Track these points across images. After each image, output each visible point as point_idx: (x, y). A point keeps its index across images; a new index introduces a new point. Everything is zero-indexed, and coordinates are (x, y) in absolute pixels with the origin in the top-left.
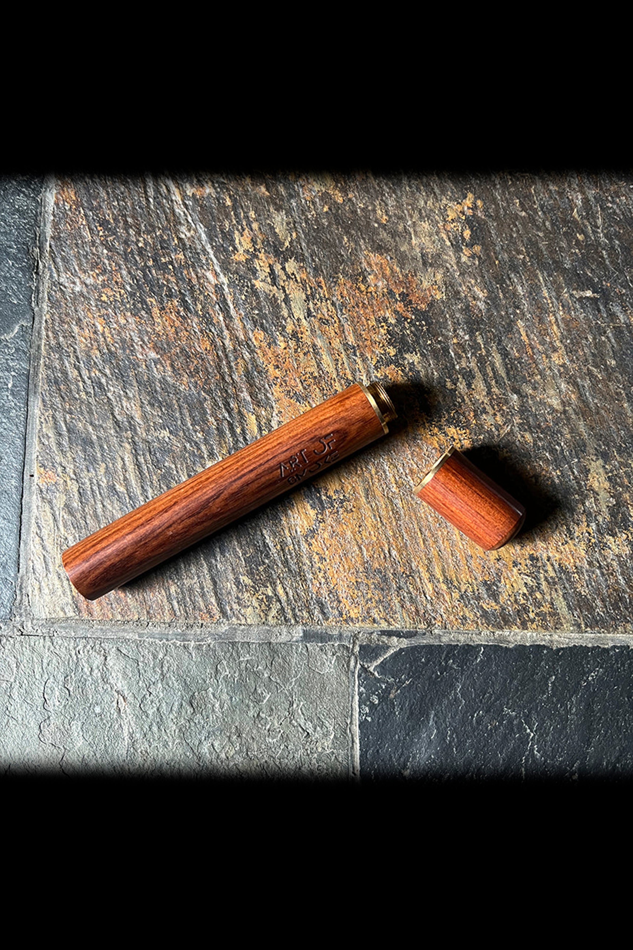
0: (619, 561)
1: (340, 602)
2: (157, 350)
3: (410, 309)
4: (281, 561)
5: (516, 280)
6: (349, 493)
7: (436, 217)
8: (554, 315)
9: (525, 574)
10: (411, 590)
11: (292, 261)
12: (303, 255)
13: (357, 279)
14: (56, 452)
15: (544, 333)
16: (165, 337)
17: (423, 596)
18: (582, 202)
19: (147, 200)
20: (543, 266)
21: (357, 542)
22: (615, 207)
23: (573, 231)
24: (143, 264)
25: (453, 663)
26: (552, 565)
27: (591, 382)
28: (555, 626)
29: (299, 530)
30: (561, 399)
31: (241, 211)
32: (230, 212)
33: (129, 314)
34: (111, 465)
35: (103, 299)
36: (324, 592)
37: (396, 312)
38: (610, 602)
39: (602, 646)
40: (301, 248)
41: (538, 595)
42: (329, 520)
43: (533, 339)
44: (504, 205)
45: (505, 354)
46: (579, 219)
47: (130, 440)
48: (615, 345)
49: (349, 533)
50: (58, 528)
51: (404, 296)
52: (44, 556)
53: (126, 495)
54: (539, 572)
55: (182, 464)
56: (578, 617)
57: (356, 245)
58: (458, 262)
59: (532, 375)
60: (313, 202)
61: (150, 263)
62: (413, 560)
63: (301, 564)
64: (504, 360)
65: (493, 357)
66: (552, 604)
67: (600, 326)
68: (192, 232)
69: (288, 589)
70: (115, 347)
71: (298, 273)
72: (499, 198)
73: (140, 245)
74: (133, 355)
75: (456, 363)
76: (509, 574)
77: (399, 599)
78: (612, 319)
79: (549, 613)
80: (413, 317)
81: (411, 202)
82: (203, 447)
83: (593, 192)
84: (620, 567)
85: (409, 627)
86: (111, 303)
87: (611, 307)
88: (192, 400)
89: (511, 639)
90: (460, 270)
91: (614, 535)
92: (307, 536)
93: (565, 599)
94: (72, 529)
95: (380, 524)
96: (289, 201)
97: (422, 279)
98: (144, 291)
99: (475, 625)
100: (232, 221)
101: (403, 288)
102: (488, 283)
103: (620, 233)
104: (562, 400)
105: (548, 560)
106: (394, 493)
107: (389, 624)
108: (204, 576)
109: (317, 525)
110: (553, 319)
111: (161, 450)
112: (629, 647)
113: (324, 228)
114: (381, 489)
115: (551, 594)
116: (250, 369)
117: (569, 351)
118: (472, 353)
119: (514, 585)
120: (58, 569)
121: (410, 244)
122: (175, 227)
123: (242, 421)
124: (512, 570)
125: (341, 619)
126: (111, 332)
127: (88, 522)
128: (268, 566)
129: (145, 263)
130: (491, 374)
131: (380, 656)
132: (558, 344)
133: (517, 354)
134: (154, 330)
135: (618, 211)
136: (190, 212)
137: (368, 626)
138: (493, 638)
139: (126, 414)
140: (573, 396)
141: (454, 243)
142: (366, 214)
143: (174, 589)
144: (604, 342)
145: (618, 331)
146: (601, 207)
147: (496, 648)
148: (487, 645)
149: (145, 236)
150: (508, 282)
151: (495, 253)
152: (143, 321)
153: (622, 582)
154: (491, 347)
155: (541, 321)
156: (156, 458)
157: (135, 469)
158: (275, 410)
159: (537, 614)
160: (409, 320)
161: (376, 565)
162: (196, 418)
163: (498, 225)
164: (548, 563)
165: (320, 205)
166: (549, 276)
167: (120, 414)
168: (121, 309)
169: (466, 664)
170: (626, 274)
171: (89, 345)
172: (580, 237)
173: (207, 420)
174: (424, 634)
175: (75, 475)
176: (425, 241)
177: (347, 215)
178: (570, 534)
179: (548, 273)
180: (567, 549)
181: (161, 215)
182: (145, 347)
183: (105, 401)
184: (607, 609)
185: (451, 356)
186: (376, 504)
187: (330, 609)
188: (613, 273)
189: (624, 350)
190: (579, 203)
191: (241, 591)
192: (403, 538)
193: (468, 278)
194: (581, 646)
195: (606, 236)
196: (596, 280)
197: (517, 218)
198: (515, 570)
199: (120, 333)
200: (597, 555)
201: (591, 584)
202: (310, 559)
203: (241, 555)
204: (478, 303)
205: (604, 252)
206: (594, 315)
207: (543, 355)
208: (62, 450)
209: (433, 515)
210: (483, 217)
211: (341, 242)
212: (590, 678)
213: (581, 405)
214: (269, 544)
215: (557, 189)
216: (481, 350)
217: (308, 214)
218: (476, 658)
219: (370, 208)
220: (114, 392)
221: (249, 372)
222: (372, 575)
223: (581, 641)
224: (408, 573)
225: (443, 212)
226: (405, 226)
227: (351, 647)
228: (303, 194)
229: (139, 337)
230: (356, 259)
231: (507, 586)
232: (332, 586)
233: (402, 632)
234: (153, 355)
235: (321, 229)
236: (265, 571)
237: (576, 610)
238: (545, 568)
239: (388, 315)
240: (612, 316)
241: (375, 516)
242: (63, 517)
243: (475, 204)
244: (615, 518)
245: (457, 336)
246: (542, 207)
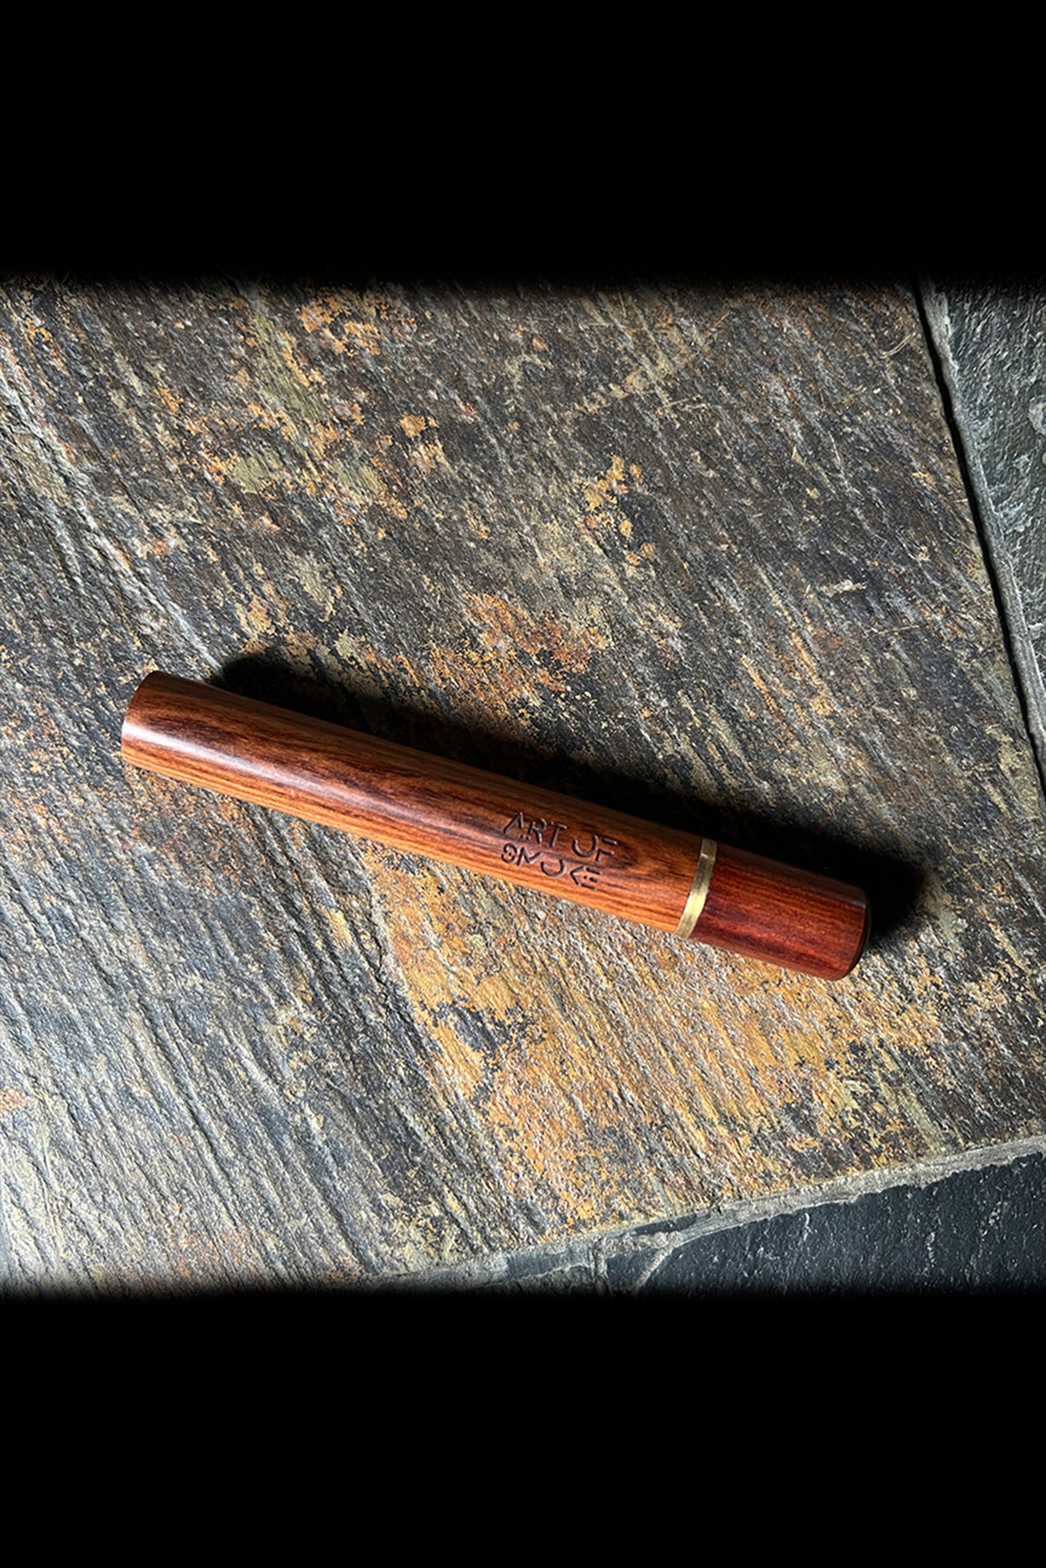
0: (995, 1019)
1: (557, 1198)
2: (149, 839)
3: (560, 677)
4: (443, 1153)
5: (723, 589)
6: (531, 1010)
7: (569, 509)
8: (799, 634)
9: (849, 1078)
10: (671, 1149)
11: (344, 636)
12: (361, 622)
13: (461, 644)
14: (14, 1054)
15: (788, 668)
16: (156, 813)
17: (692, 1154)
18: (802, 434)
19: (71, 580)
20: (762, 555)
21: (564, 1090)
22: (857, 431)
23: (800, 486)
24: (89, 694)
25: (766, 1251)
26: (889, 1052)
27: (884, 732)
28: (916, 1151)
29: (460, 1093)
30: (842, 772)
31: (238, 567)
32: (219, 573)
33: (86, 786)
34: (115, 1056)
35: (33, 769)
36: (526, 1186)
37: (538, 686)
38: (996, 1090)
39: (998, 1164)
40: (356, 611)
41: (878, 1108)
42: (508, 1064)
43: (774, 683)
44: (677, 464)
45: (733, 718)
46: (803, 464)
47: (137, 1005)
48: (909, 663)
49: (546, 1080)
50: (47, 1184)
51: (546, 657)
52: (35, 1238)
53: (152, 1101)
54: (871, 1070)
55: (235, 1026)
56: (950, 1128)
57: (446, 586)
58: (622, 580)
59: (784, 743)
60: (356, 527)
61: (102, 690)
62: (662, 1098)
63: (477, 1151)
64: (733, 727)
65: (714, 726)
66: (905, 1117)
67: (877, 637)
68: (162, 620)
69: (464, 1197)
70: (74, 849)
71: (359, 654)
72: (666, 454)
73: (77, 662)
74: (109, 857)
75: (656, 750)
76: (823, 1084)
77: (654, 1169)
78: (895, 620)
79: (903, 1133)
80: (569, 688)
81: (520, 492)
82: (265, 989)
83: (817, 413)
84: (999, 1029)
85: (680, 1212)
86: (51, 775)
87: (888, 600)
88: (228, 912)
89: (850, 1187)
90: (628, 593)
91: (977, 979)
92: (476, 1099)
93: (922, 1103)
94: (73, 1180)
95: (594, 1052)
96: (315, 533)
97: (569, 620)
98: (102, 742)
99: (787, 1182)
100: (226, 589)
101: (541, 643)
102: (679, 603)
103: (874, 472)
104: (844, 774)
105: (881, 1046)
106: (606, 991)
107: (648, 1215)
108: (317, 1208)
109: (490, 1076)
110: (797, 640)
111: (194, 1009)
112: (1041, 1154)
113: (386, 568)
114: (583, 989)
115: (897, 1101)
116: (316, 834)
117: (837, 690)
118: (679, 728)
119: (835, 1099)
120: (64, 1256)
121: (535, 565)
122: (130, 618)
123: (322, 926)
124: (826, 1076)
125: (566, 1226)
126: (61, 824)
127: (98, 1162)
128: (423, 1167)
129: (94, 693)
130: (717, 757)
131: (644, 1269)
132: (816, 681)
133: (752, 714)
134: (135, 805)
135: (863, 437)
136: (151, 585)
137: (613, 1227)
138: (820, 1194)
139: (121, 961)
140: (859, 764)
141: (609, 548)
142: (450, 529)
143: (272, 1244)
144: (889, 661)
145: (908, 638)
146: (834, 435)
147: (829, 1210)
148: (815, 1208)
149: (82, 645)
150: (712, 596)
151: (678, 550)
152: (112, 794)
153: (1007, 1052)
154: (708, 712)
155: (780, 649)
156: (189, 1025)
157: (156, 1053)
158: (373, 893)
159: (883, 1140)
160: (563, 696)
161: (604, 1122)
162: (241, 941)
163: (673, 501)
164: (882, 1051)
165: (371, 529)
166: (776, 570)
167: (110, 963)
168: (70, 781)
169: (787, 1247)
170: (901, 540)
171: (29, 855)
172: (813, 493)
173: (261, 938)
174: (708, 1216)
175: (57, 1086)
176: (560, 555)
177: (420, 537)
178: (907, 994)
179: (773, 565)
180: (908, 1021)
181: (100, 602)
182: (127, 838)
183: (79, 946)
184: (992, 1104)
185: (646, 740)
186: (581, 1018)
187: (543, 1214)
188: (880, 542)
189: (926, 668)
190: (798, 436)
191: (386, 1220)
192: (638, 1065)
193: (644, 603)
194: (965, 1171)
195: (854, 483)
196: (855, 560)
197: (702, 482)
198: (831, 1075)
199: (77, 822)
200: (957, 1018)
201: (958, 1069)
202: (491, 1137)
203: (371, 1159)
204: (671, 642)
205: (856, 510)
206: (864, 620)
207: (796, 706)
208: (24, 1049)
209: (678, 1014)
210: (647, 493)
211: (420, 587)
212: (991, 1222)
213: (877, 775)
214: (416, 1129)
215: (757, 420)
216: (691, 719)
217: (354, 549)
218: (801, 1235)
219: (455, 517)
220: (91, 927)
221: (315, 840)
222: (600, 1141)
223: (964, 1163)
224: (659, 1122)
225: (578, 499)
226: (520, 536)
227: (592, 1266)
228: (337, 515)
229: (112, 823)
230: (452, 611)
231: (825, 1104)
232: (539, 1175)
233: (672, 1222)
234: (144, 848)
235: (381, 571)
236: (418, 1176)
237: (944, 1118)
238: (879, 1061)
239: (526, 694)
240: (894, 615)
241: (582, 1038)
242: (52, 1162)
243: (627, 473)
244: (973, 950)
245: (647, 705)
246: (739, 455)
